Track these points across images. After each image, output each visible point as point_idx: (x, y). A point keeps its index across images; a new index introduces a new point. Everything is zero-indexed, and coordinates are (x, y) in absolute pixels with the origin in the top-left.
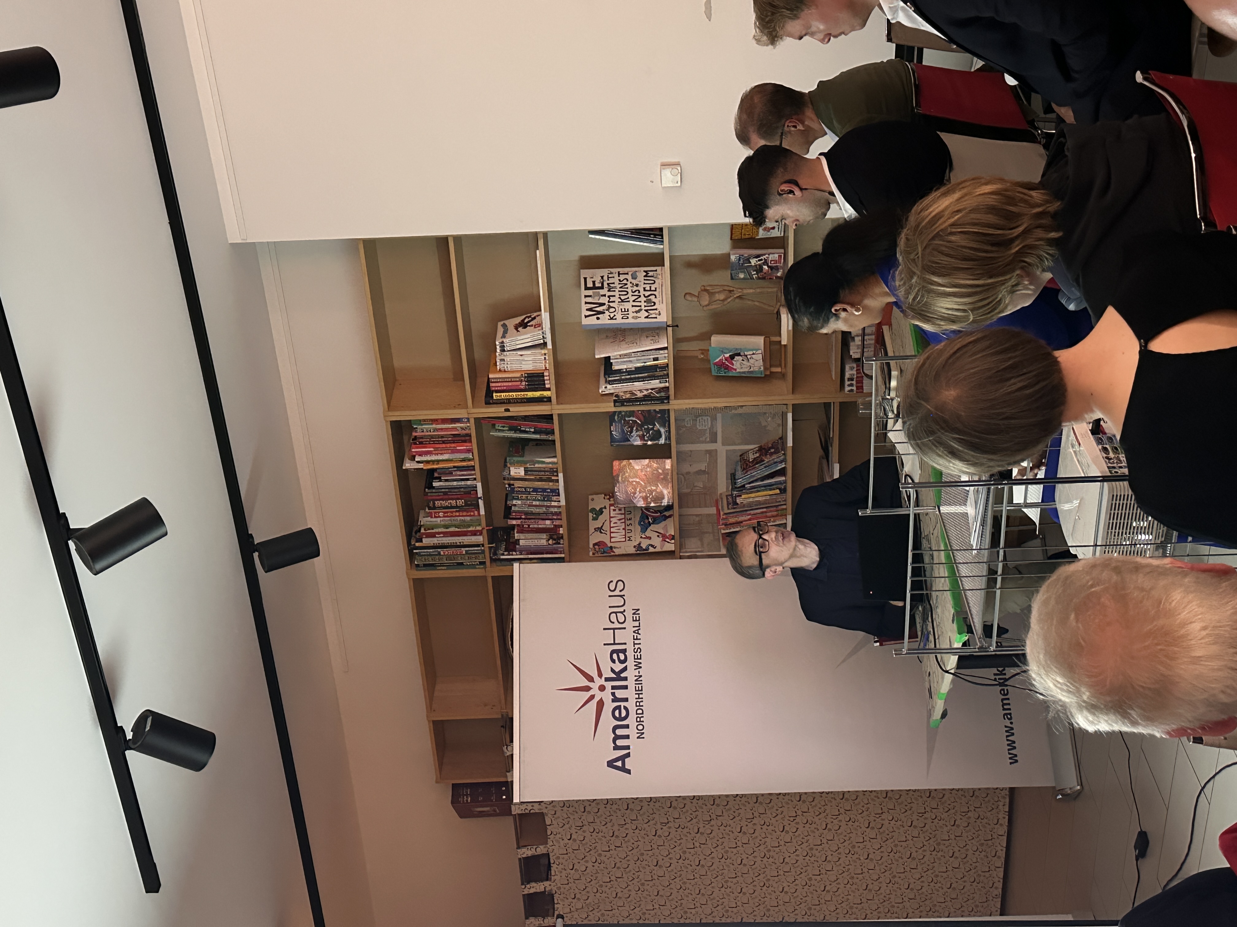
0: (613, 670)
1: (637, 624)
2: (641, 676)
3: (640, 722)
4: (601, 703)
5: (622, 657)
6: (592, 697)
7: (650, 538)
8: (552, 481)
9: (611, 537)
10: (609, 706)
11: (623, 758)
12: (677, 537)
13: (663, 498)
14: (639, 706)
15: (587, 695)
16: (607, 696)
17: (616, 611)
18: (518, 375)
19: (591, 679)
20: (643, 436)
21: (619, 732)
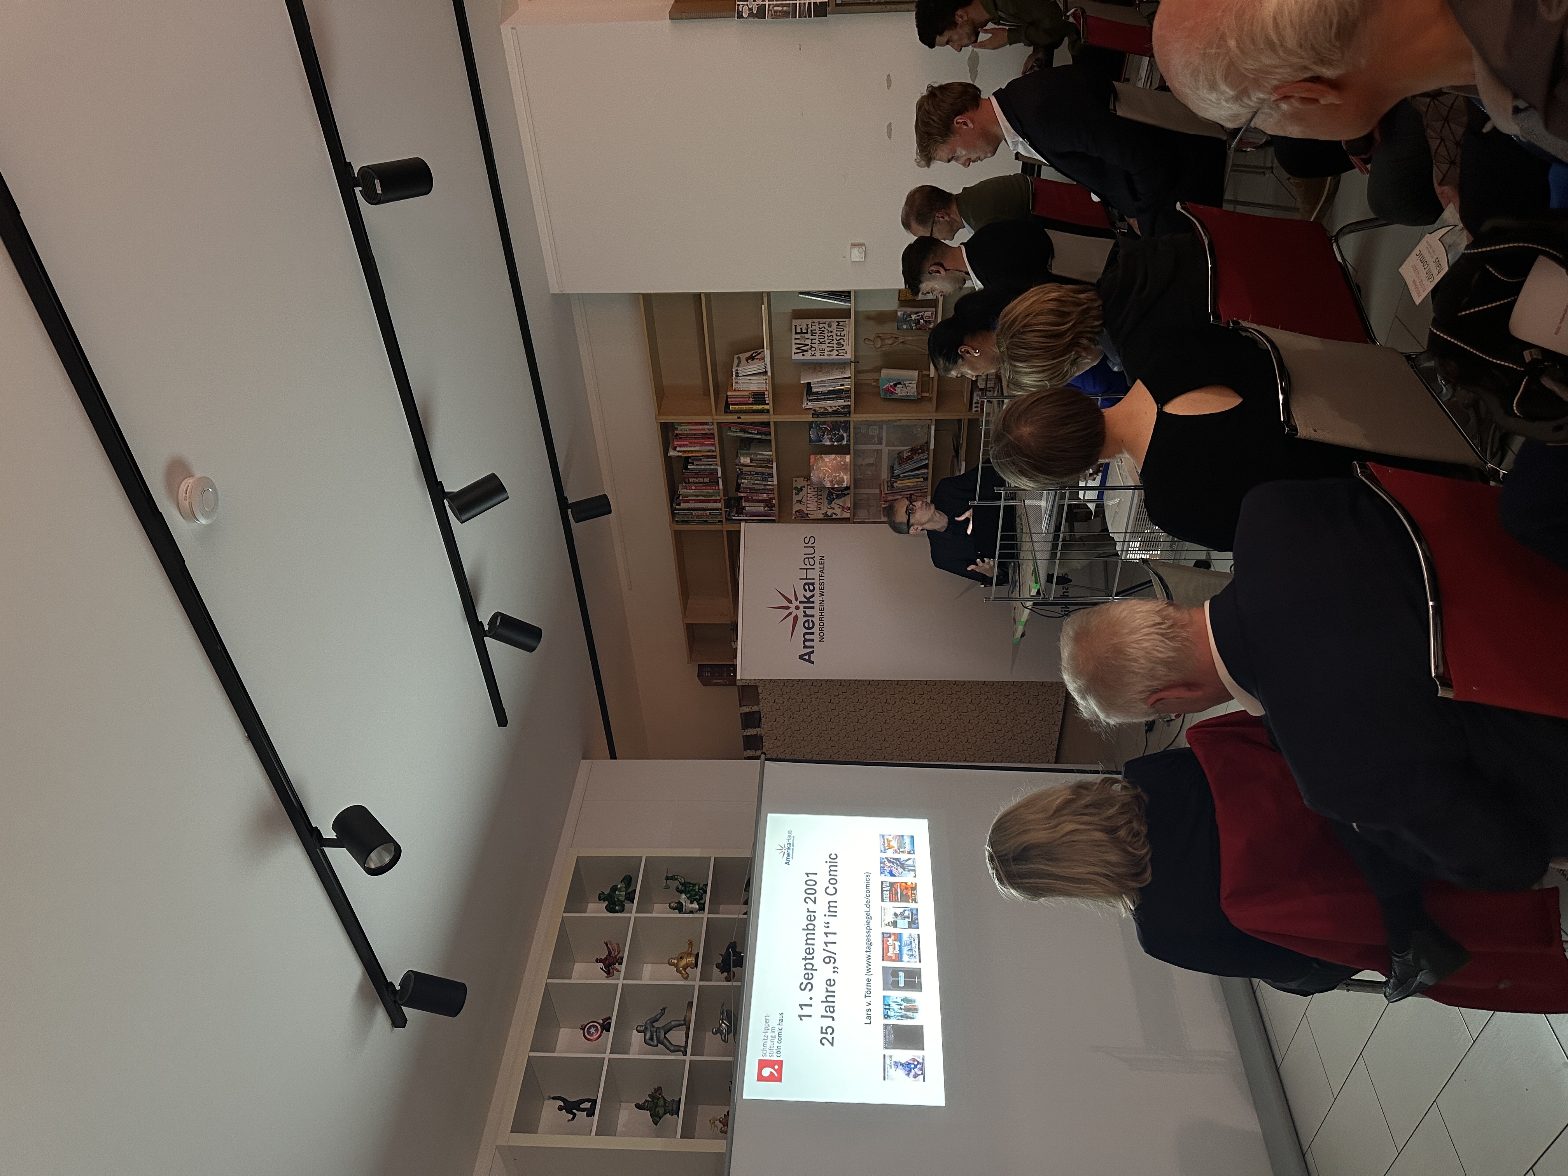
0: (805, 596)
1: (822, 566)
2: (823, 601)
3: (821, 630)
4: (796, 618)
5: (811, 587)
6: (791, 613)
7: (833, 509)
8: (769, 467)
9: (807, 507)
10: (801, 619)
11: (809, 654)
12: (852, 509)
13: (844, 482)
14: (821, 620)
15: (788, 612)
16: (800, 613)
17: (809, 557)
18: (747, 393)
19: (790, 602)
20: (832, 438)
21: (807, 637)
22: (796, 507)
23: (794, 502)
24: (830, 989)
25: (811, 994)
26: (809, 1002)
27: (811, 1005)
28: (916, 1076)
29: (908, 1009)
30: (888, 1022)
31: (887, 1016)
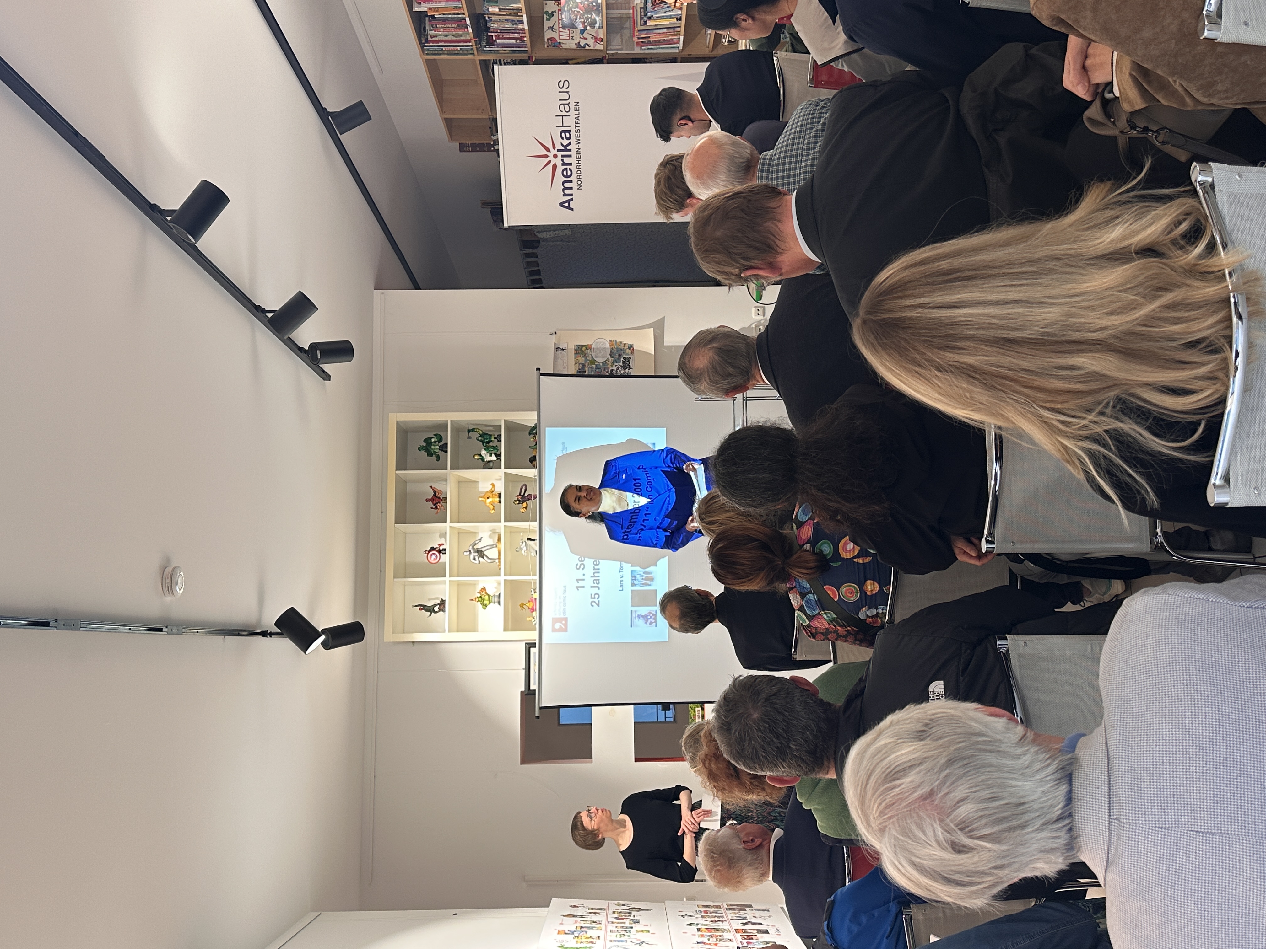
0: (562, 144)
1: (577, 113)
2: (579, 149)
3: (579, 178)
4: (555, 167)
5: (568, 135)
6: (549, 162)
7: (586, 39)
8: (519, 16)
9: (560, 35)
10: (560, 168)
11: (569, 201)
12: (605, 40)
13: (596, 23)
14: (579, 168)
15: (546, 160)
16: (558, 162)
17: (564, 103)
19: (548, 150)
21: (566, 185)
22: (548, 34)
23: (546, 28)
24: (596, 567)
25: (584, 572)
26: (583, 577)
27: (584, 580)
28: (651, 623)
29: (647, 579)
30: (634, 588)
31: (633, 585)
